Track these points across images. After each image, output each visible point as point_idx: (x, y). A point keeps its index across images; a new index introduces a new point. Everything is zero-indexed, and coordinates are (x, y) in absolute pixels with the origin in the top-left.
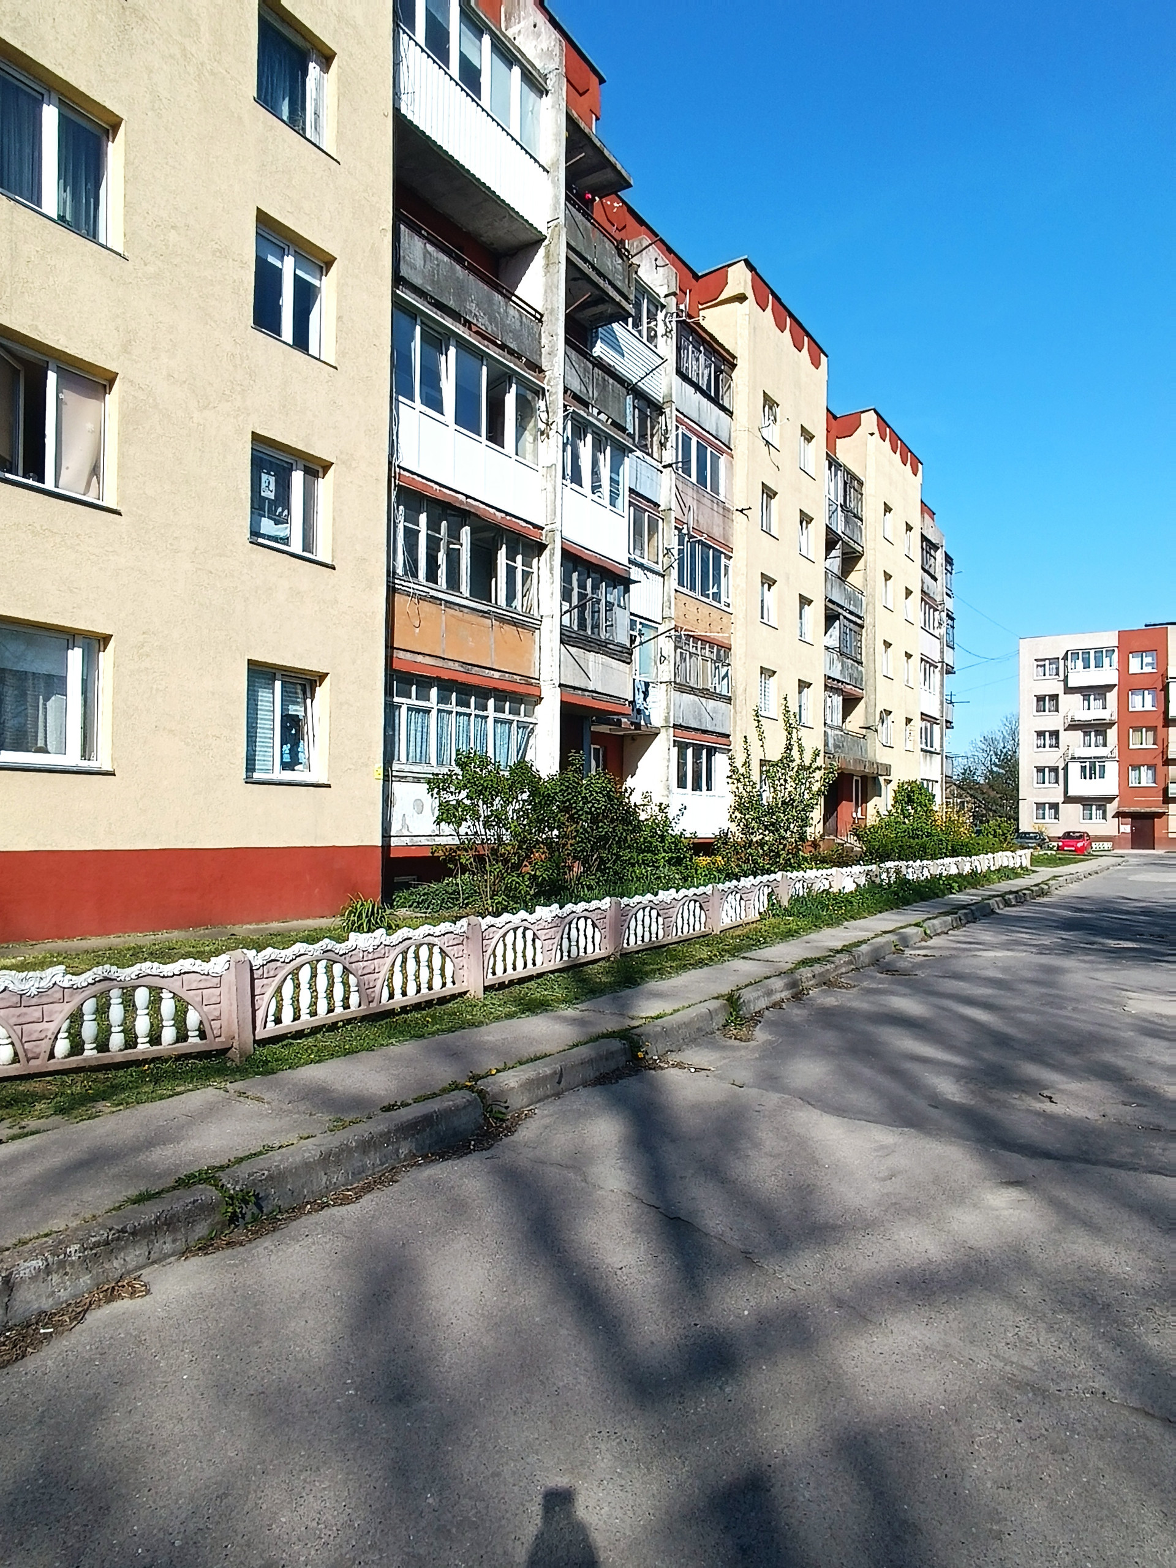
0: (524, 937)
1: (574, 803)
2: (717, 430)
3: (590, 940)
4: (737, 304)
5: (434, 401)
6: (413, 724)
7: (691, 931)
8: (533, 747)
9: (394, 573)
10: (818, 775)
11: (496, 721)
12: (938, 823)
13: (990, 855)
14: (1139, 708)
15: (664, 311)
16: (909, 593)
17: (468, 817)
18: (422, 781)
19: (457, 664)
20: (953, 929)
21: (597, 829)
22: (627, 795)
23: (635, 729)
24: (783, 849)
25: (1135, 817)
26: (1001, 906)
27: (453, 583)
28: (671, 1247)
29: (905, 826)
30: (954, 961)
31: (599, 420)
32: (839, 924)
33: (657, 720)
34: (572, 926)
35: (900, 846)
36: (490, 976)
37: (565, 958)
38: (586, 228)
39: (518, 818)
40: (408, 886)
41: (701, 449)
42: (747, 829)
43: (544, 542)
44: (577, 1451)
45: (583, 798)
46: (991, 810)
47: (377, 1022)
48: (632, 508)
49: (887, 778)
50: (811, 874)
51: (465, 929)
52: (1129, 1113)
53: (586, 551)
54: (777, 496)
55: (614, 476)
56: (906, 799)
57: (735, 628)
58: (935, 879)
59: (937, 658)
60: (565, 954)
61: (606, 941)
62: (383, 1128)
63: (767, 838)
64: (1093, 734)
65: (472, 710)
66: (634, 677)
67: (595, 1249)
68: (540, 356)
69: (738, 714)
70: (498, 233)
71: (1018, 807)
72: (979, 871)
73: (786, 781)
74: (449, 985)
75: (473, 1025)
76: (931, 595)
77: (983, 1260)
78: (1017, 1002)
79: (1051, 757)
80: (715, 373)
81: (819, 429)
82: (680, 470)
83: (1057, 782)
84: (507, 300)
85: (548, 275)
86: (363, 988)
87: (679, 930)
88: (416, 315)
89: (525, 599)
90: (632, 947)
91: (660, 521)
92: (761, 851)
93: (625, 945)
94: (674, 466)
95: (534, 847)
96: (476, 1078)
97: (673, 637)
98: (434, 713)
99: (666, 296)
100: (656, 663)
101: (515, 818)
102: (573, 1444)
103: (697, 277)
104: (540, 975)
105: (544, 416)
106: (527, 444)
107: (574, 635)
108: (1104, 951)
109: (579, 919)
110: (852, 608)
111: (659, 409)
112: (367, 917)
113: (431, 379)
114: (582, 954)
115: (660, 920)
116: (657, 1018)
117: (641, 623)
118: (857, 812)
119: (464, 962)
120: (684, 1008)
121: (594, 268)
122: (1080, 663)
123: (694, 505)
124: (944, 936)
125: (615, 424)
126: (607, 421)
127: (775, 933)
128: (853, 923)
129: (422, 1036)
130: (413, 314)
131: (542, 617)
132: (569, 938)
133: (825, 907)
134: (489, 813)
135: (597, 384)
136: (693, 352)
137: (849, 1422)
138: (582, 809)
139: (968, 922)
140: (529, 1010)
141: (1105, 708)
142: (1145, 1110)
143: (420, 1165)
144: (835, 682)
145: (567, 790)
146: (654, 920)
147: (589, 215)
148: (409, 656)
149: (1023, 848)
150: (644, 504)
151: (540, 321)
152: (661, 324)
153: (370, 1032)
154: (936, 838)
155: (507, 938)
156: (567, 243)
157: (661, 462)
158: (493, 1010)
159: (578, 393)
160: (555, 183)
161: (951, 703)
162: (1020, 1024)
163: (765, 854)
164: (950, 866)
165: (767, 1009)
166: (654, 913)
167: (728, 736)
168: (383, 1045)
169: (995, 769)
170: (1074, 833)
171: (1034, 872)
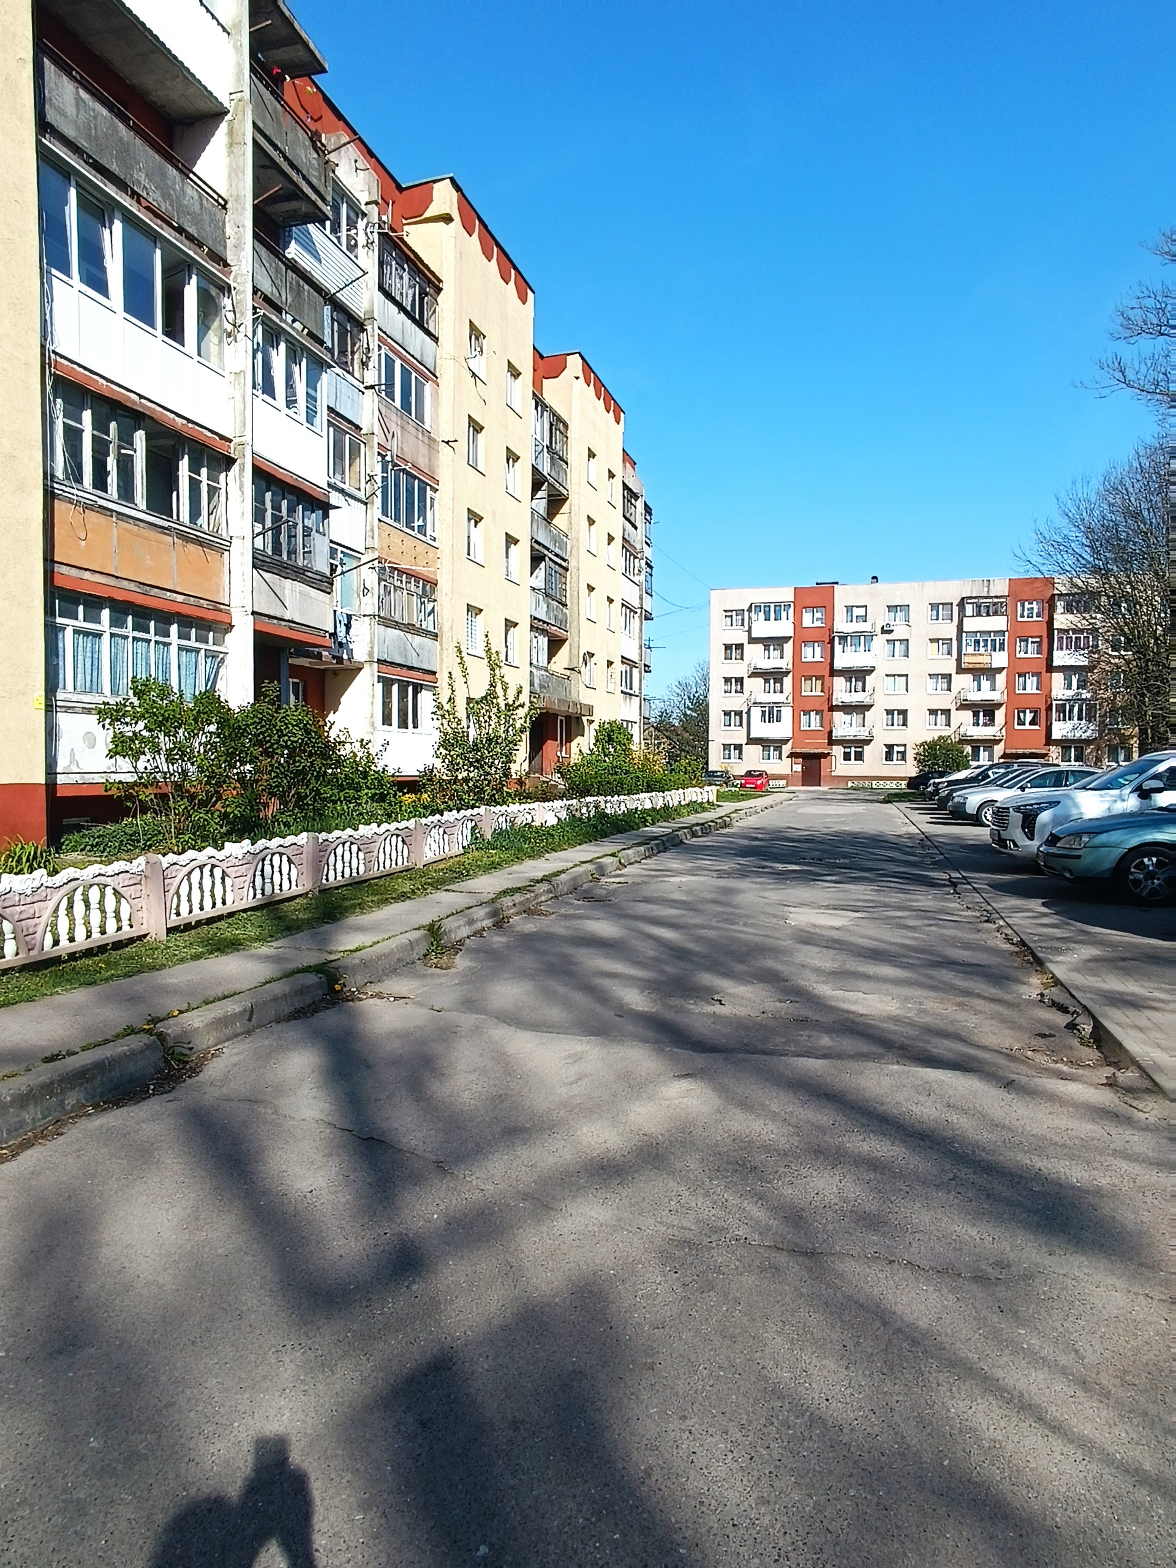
0: (212, 875)
1: (268, 736)
2: (422, 355)
3: (285, 877)
4: (442, 224)
5: (96, 280)
6: (80, 649)
7: (394, 866)
8: (224, 678)
9: (53, 476)
10: (521, 712)
11: (181, 648)
12: (636, 761)
13: (681, 791)
14: (810, 659)
15: (365, 220)
16: (611, 539)
17: (146, 750)
18: (94, 712)
19: (132, 584)
20: (646, 858)
21: (294, 763)
22: (326, 729)
23: (337, 663)
24: (488, 785)
25: (805, 757)
26: (689, 837)
27: (126, 492)
28: (364, 1166)
29: (605, 764)
30: (644, 886)
31: (294, 329)
32: (540, 856)
33: (360, 655)
34: (265, 862)
35: (599, 782)
36: (174, 917)
37: (259, 896)
38: (275, 109)
39: (205, 751)
40: (79, 828)
41: (406, 374)
42: (453, 766)
43: (233, 456)
44: (260, 1368)
45: (277, 730)
46: (684, 750)
47: (40, 971)
48: (331, 429)
49: (590, 718)
50: (514, 808)
51: (143, 867)
52: (784, 1008)
53: (281, 470)
54: (484, 430)
55: (311, 392)
56: (606, 739)
57: (441, 563)
58: (632, 813)
59: (637, 604)
60: (259, 892)
61: (303, 877)
62: (44, 1079)
63: (471, 775)
64: (772, 681)
65: (151, 635)
66: (335, 608)
67: (283, 1176)
68: (225, 247)
69: (445, 652)
70: (169, 94)
71: (707, 748)
72: (671, 806)
73: (490, 717)
74: (126, 928)
75: (153, 968)
76: (632, 543)
77: (655, 1143)
78: (697, 920)
79: (737, 702)
80: (420, 294)
81: (526, 366)
82: (383, 393)
83: (741, 725)
84: (183, 177)
85: (232, 156)
86: (20, 935)
87: (381, 865)
88: (70, 175)
89: (212, 517)
90: (332, 883)
91: (362, 445)
92: (466, 787)
93: (324, 881)
94: (377, 387)
95: (225, 782)
96: (156, 1021)
97: (377, 569)
98: (106, 638)
99: (367, 204)
100: (359, 595)
101: (202, 751)
102: (255, 1362)
103: (400, 189)
104: (231, 915)
105: (230, 316)
106: (211, 344)
107: (268, 560)
108: (774, 873)
109: (273, 855)
110: (557, 550)
111: (360, 326)
112: (28, 861)
113: (92, 256)
114: (277, 891)
115: (361, 855)
116: (356, 951)
117: (342, 552)
118: (561, 751)
119: (142, 902)
120: (383, 940)
121: (286, 158)
122: (762, 615)
123: (398, 432)
124: (636, 865)
125: (311, 335)
126: (303, 331)
127: (479, 866)
128: (554, 854)
129: (93, 983)
130: (67, 173)
131: (231, 537)
132: (262, 875)
133: (526, 839)
134: (172, 746)
135: (290, 287)
136: (396, 269)
137: (528, 1298)
138: (278, 742)
139: (660, 852)
140: (218, 950)
141: (782, 657)
142: (797, 1005)
143: (90, 1115)
144: (541, 623)
145: (260, 723)
146: (354, 855)
147: (278, 95)
148: (74, 572)
149: (710, 785)
150: (344, 426)
151: (224, 207)
152: (361, 234)
153: (27, 981)
154: (633, 775)
155: (192, 876)
156: (254, 123)
157: (363, 383)
158: (177, 952)
159: (269, 296)
160: (238, 48)
161: (649, 648)
162: (699, 939)
163: (470, 790)
164: (645, 801)
165: (468, 937)
166: (354, 848)
167: (434, 673)
168: (46, 994)
169: (688, 712)
170: (755, 771)
171: (719, 806)
